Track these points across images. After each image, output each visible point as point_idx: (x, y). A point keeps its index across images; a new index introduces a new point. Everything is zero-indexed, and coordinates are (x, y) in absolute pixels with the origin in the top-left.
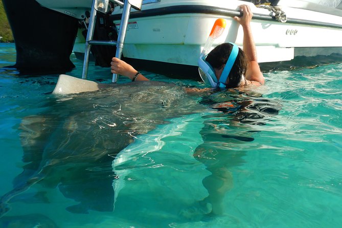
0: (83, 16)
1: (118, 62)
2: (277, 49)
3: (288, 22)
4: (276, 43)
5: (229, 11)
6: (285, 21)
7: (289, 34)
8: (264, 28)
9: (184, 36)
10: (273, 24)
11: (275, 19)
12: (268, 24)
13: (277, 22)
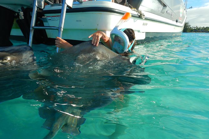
0: (19, 10)
1: (60, 40)
2: (139, 33)
3: (145, 19)
4: (138, 30)
5: (120, 11)
6: (144, 18)
7: (144, 25)
8: (135, 21)
9: (98, 25)
10: (138, 19)
11: (140, 17)
12: (136, 19)
13: (141, 19)
